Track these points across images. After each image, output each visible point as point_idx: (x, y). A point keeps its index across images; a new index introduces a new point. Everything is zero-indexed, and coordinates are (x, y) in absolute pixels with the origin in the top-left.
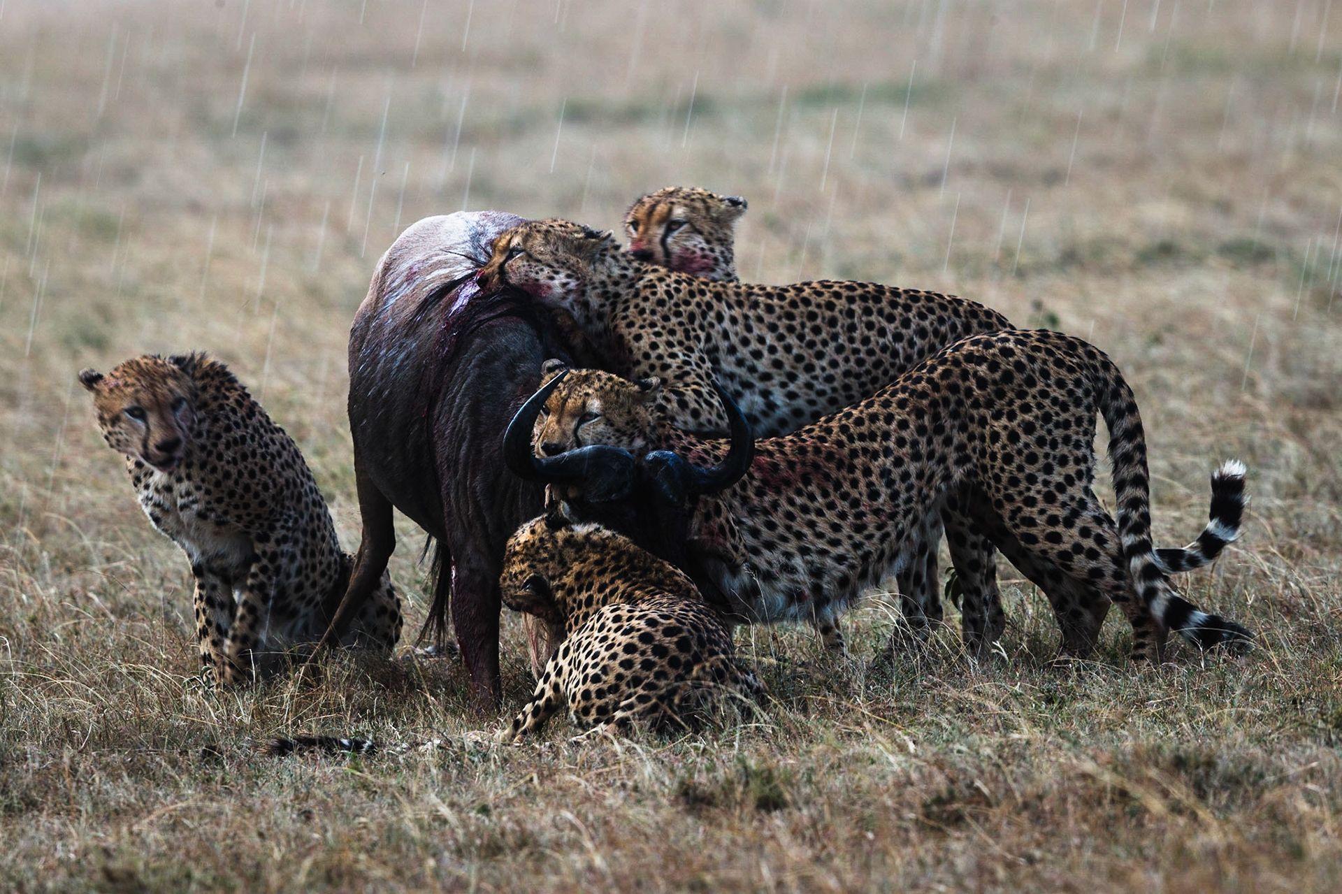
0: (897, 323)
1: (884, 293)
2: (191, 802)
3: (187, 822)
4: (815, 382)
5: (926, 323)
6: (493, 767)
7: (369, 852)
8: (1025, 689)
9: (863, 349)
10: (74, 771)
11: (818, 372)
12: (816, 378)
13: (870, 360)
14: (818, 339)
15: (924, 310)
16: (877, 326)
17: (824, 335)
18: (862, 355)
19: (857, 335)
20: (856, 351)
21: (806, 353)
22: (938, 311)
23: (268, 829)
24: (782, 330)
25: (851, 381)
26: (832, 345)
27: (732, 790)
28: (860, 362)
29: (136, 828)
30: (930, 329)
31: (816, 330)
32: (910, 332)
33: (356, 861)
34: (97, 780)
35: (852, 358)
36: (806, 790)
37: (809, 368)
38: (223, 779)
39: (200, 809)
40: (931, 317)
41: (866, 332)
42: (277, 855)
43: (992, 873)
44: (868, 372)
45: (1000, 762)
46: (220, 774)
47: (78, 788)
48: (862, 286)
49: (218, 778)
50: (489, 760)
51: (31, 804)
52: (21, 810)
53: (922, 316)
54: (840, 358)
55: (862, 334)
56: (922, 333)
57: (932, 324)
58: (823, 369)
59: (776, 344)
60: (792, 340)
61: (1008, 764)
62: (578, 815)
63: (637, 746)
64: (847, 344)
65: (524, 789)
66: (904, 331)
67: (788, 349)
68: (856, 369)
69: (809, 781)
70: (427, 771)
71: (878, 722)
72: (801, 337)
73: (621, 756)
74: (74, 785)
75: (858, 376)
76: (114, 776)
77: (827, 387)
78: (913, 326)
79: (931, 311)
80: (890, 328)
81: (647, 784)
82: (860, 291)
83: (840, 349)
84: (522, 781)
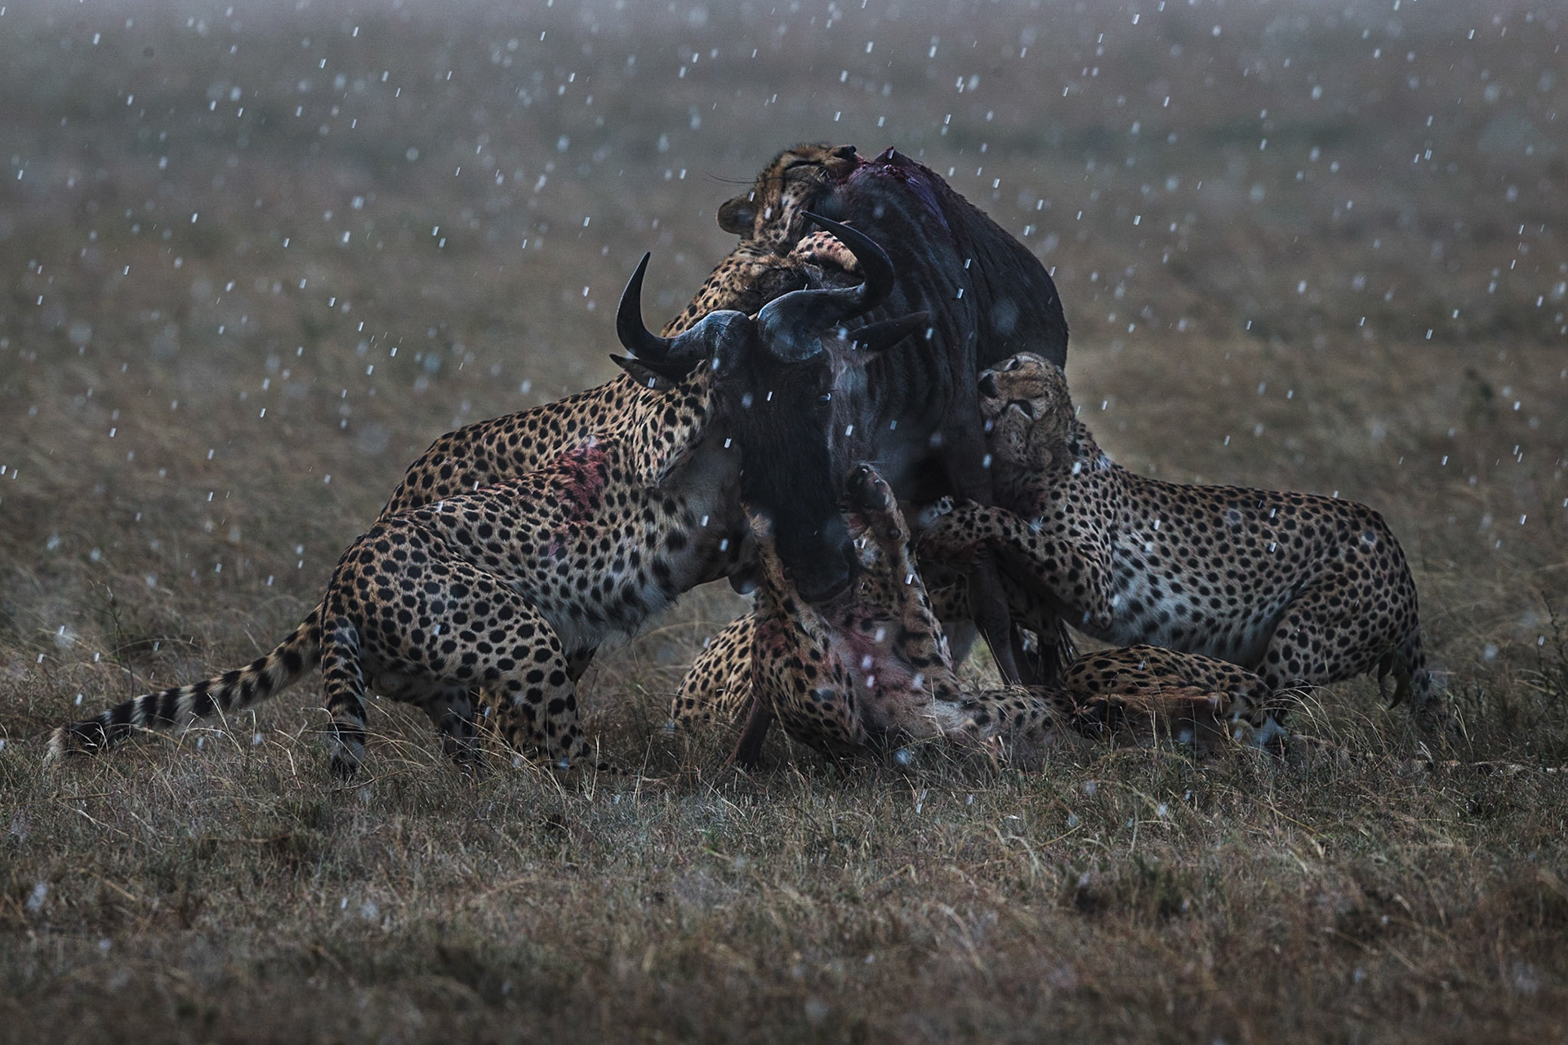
0: (1281, 524)
1: (1264, 498)
2: (534, 878)
3: (529, 900)
4: (1198, 578)
5: (1312, 522)
6: (864, 854)
7: (727, 940)
8: (1451, 794)
9: (1249, 549)
10: (406, 838)
11: (1201, 568)
12: (1199, 574)
13: (1255, 561)
14: (1203, 536)
15: (1308, 511)
16: (1261, 529)
17: (1209, 533)
18: (1246, 556)
19: (1241, 536)
20: (1241, 552)
21: (1190, 547)
22: (1323, 511)
23: (617, 912)
24: (1171, 522)
25: (1235, 582)
26: (1217, 544)
27: (1127, 891)
28: (1246, 563)
29: (472, 904)
30: (1316, 528)
31: (1202, 528)
32: (1296, 532)
33: (713, 950)
34: (430, 848)
35: (1237, 558)
36: (1208, 895)
37: (1193, 563)
38: (568, 854)
39: (543, 886)
40: (1316, 516)
41: (1250, 534)
42: (626, 940)
43: (1412, 997)
44: (1253, 574)
45: (1422, 874)
46: (564, 849)
47: (409, 857)
48: (1242, 491)
49: (564, 852)
50: (859, 845)
51: (358, 873)
52: (346, 879)
53: (1307, 516)
54: (1224, 557)
55: (1246, 536)
56: (1308, 532)
57: (1318, 522)
58: (1207, 566)
59: (1164, 533)
60: (1177, 532)
61: (1432, 877)
62: (958, 912)
63: (1022, 840)
64: (1231, 544)
65: (897, 880)
66: (1289, 532)
67: (1175, 540)
68: (1241, 570)
69: (1212, 886)
70: (791, 854)
71: (1289, 823)
72: (1187, 532)
73: (1005, 849)
74: (406, 853)
75: (1242, 578)
76: (448, 846)
77: (1210, 586)
78: (1299, 527)
79: (1316, 511)
80: (1274, 530)
81: (1032, 881)
82: (1241, 497)
83: (1224, 549)
84: (896, 873)
